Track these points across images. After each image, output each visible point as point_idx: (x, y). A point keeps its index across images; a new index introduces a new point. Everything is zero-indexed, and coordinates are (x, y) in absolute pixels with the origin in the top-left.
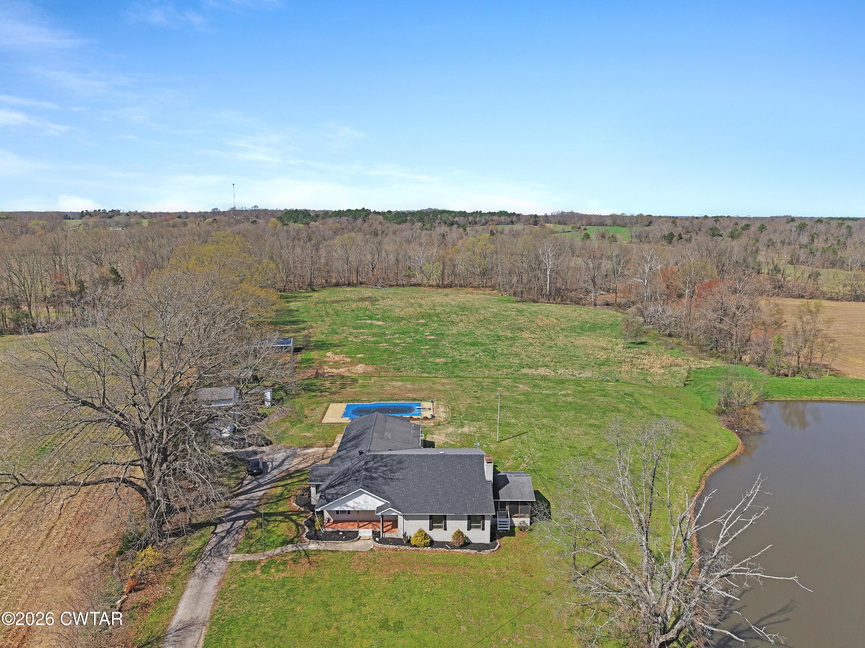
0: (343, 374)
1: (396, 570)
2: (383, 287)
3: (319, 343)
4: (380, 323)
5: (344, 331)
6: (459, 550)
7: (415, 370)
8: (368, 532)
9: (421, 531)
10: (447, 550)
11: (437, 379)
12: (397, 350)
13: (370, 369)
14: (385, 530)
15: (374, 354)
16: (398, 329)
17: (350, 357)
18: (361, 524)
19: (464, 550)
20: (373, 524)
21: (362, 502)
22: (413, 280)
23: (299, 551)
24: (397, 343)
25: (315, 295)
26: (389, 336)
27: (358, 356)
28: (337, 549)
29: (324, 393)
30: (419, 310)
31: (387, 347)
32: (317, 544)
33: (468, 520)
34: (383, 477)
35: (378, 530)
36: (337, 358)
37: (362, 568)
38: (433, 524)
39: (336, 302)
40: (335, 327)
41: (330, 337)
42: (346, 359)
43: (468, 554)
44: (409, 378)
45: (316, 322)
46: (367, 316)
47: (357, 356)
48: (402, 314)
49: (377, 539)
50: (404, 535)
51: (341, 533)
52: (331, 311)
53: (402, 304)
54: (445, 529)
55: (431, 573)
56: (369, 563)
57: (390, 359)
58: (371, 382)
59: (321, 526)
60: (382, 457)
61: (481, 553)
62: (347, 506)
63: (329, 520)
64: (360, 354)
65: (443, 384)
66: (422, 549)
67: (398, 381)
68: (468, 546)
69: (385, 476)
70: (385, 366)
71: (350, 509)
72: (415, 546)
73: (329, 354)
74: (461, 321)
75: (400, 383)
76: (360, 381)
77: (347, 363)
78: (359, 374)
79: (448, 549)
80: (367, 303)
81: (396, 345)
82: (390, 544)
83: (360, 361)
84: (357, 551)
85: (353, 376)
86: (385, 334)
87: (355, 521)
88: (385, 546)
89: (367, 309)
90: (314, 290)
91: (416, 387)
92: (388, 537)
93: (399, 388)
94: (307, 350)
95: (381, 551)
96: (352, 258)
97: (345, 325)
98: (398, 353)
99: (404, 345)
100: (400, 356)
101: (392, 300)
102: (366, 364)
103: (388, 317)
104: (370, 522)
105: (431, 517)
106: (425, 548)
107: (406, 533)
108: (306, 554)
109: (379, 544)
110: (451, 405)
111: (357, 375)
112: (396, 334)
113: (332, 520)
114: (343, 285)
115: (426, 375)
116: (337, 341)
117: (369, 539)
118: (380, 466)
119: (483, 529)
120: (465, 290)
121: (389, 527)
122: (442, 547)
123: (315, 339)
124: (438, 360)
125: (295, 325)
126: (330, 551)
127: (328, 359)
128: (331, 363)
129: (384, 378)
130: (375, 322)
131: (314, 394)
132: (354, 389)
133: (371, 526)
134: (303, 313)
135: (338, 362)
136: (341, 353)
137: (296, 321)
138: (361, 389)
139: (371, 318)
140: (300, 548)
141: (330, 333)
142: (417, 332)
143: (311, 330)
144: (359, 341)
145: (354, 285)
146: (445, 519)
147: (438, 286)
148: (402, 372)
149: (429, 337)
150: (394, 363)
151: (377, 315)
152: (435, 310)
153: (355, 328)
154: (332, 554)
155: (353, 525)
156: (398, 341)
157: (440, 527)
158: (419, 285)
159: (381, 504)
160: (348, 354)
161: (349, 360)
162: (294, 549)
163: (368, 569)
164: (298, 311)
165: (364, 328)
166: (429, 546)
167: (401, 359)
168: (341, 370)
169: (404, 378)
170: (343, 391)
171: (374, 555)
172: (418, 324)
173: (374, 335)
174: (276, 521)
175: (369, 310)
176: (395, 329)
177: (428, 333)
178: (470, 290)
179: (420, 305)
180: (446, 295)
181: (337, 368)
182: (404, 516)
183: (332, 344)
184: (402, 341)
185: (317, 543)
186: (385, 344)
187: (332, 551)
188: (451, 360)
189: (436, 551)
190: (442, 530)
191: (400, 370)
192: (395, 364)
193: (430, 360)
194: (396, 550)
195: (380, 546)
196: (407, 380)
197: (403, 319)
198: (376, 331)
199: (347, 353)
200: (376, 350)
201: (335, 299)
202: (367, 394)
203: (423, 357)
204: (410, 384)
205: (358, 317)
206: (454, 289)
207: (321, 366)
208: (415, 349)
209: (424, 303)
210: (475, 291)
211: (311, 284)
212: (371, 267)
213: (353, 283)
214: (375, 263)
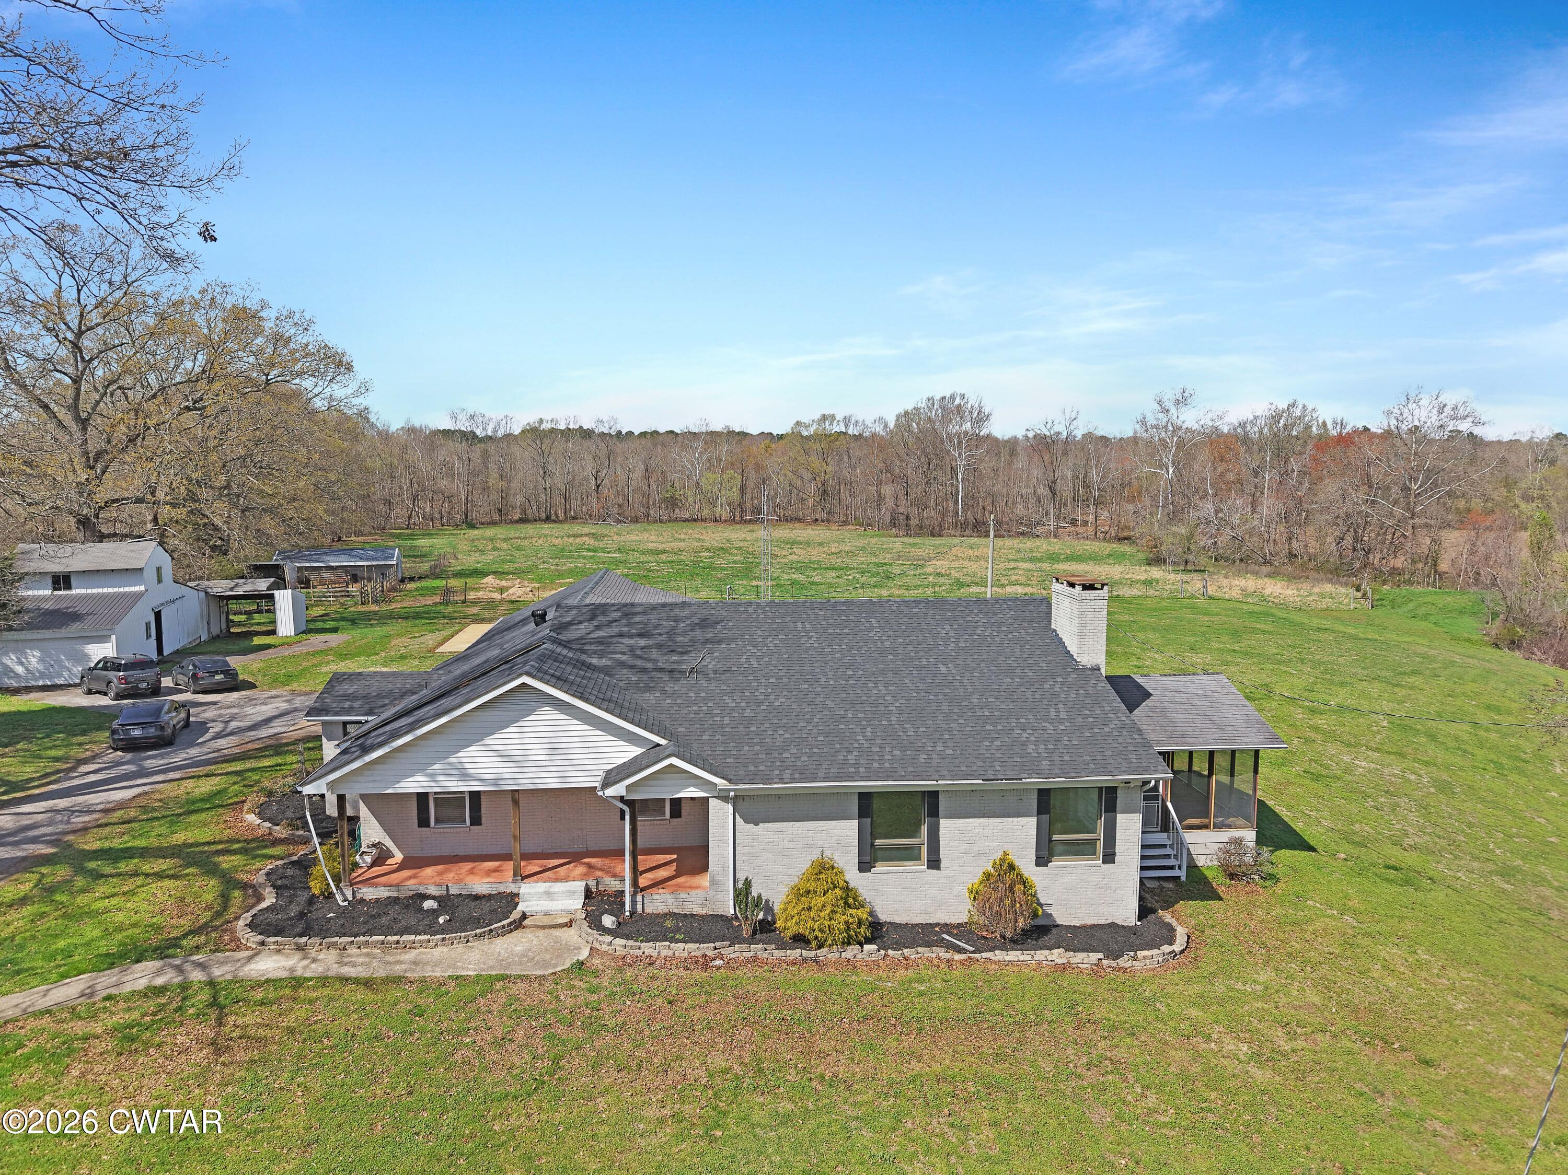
1: (718, 1061)
2: (619, 521)
3: (467, 571)
4: (614, 555)
6: (1013, 955)
8: (571, 894)
9: (823, 868)
10: (958, 957)
12: (655, 574)
14: (643, 881)
16: (655, 560)
18: (534, 867)
19: (1041, 955)
20: (590, 866)
21: (538, 754)
22: (683, 513)
23: (184, 987)
25: (476, 532)
26: (634, 564)
27: (561, 581)
28: (398, 969)
30: (698, 544)
32: (298, 955)
33: (1040, 812)
34: (632, 667)
35: (613, 885)
36: (505, 584)
37: (522, 1061)
38: (874, 837)
39: (519, 538)
40: (509, 557)
41: (495, 566)
43: (1064, 968)
45: (469, 555)
46: (586, 549)
48: (662, 547)
49: (608, 921)
50: (743, 893)
51: (428, 904)
53: (662, 539)
54: (934, 863)
55: (917, 1067)
56: (561, 1031)
59: (337, 879)
60: (627, 610)
61: (1124, 962)
62: (464, 775)
63: (382, 857)
66: (833, 956)
68: (1047, 939)
69: (639, 663)
71: (477, 787)
72: (800, 940)
73: (486, 581)
79: (960, 950)
80: (586, 540)
82: (673, 940)
84: (504, 978)
86: (625, 563)
87: (507, 857)
88: (648, 948)
89: (584, 544)
90: (472, 526)
92: (662, 909)
94: (435, 578)
95: (629, 973)
96: (555, 469)
101: (638, 536)
103: (632, 550)
104: (575, 857)
105: (866, 804)
106: (851, 951)
107: (748, 883)
108: (214, 1003)
109: (619, 941)
112: (650, 562)
113: (399, 857)
114: (535, 520)
116: (511, 569)
117: (570, 924)
118: (621, 635)
119: (1109, 858)
120: (789, 526)
121: (663, 873)
122: (929, 944)
123: (459, 568)
126: (356, 981)
127: (483, 586)
128: (490, 589)
130: (601, 554)
133: (581, 870)
135: (509, 587)
139: (592, 551)
140: (197, 976)
141: (497, 563)
142: (698, 562)
143: (452, 561)
145: (557, 521)
146: (934, 813)
147: (732, 521)
149: (726, 565)
151: (608, 548)
152: (732, 544)
153: (554, 558)
154: (361, 995)
155: (496, 870)
157: (908, 854)
158: (694, 520)
159: (628, 752)
162: (160, 981)
163: (556, 1061)
165: (576, 558)
166: (869, 941)
167: (667, 582)
171: (591, 991)
172: (699, 557)
174: (136, 874)
175: (589, 545)
177: (723, 562)
178: (798, 525)
179: (700, 540)
182: (737, 801)
183: (499, 572)
184: (665, 568)
185: (299, 948)
186: (626, 570)
187: (368, 983)
189: (907, 963)
190: (916, 870)
194: (705, 963)
195: (620, 952)
197: (664, 552)
198: (603, 560)
199: (532, 579)
201: (517, 535)
205: (564, 550)
206: (764, 525)
209: (707, 539)
210: (810, 527)
211: (467, 517)
212: (593, 483)
213: (556, 515)
214: (601, 474)
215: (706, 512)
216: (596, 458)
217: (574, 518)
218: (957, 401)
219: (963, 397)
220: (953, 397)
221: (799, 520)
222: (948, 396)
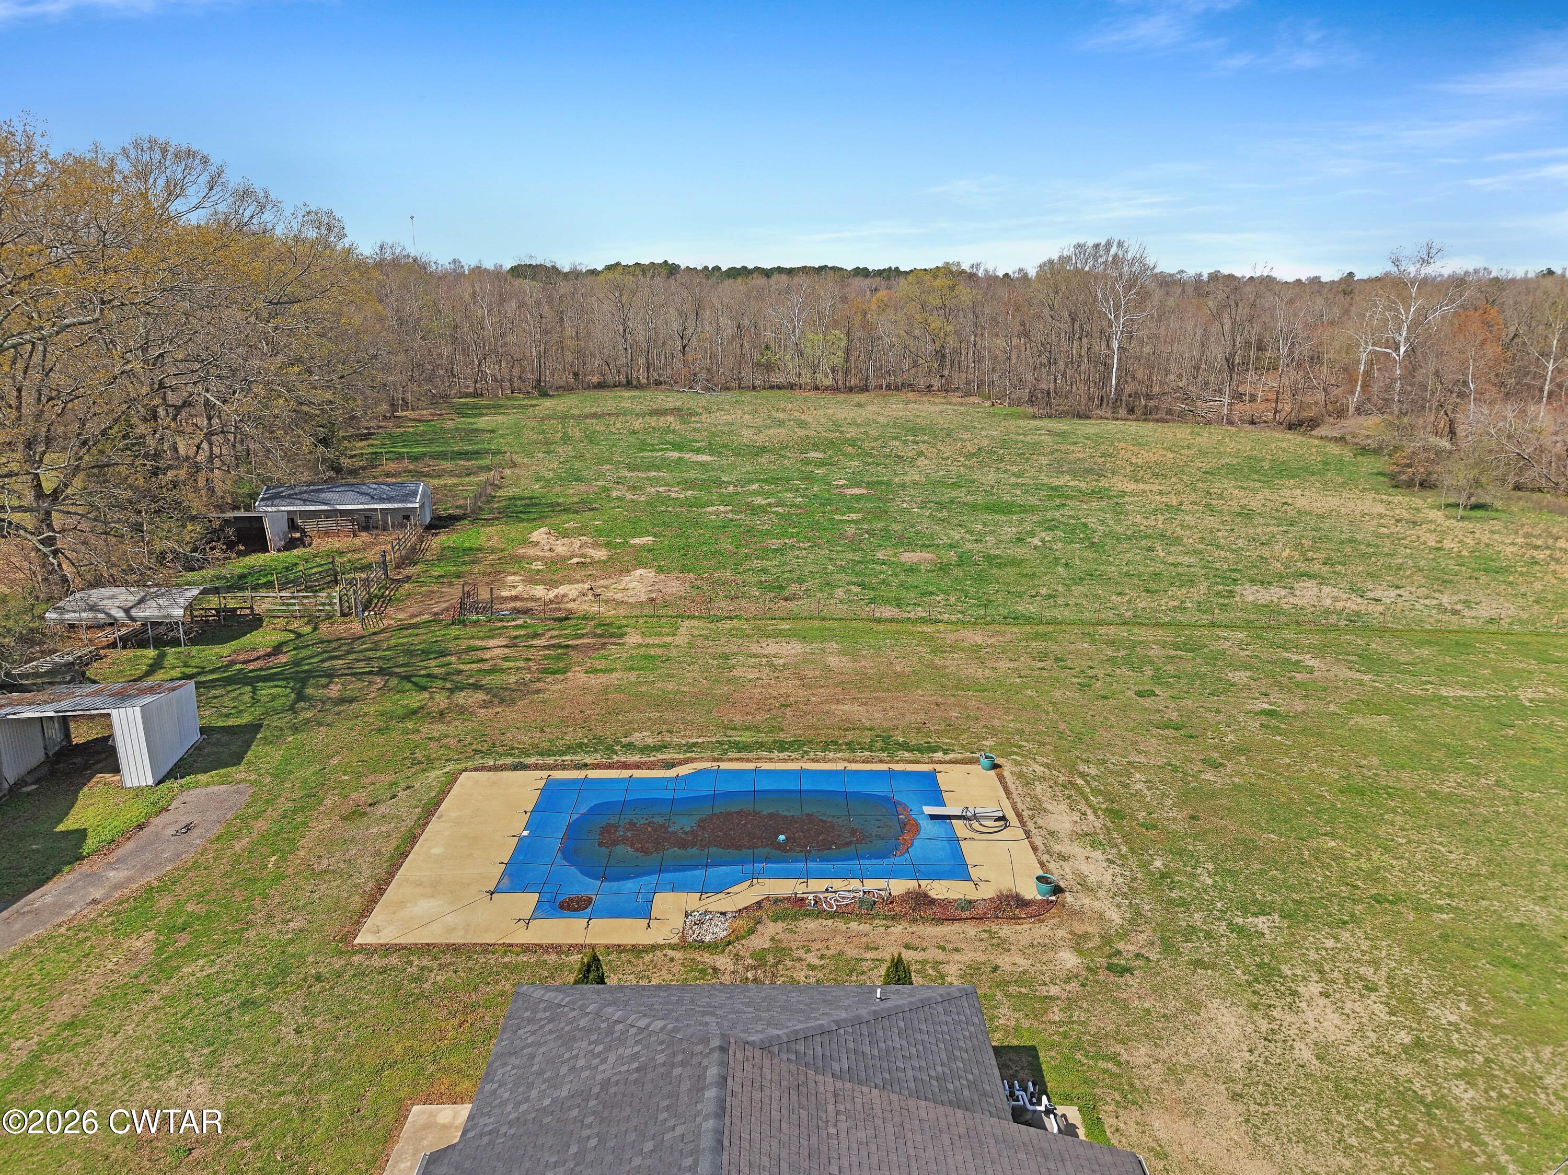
0: (571, 605)
2: (707, 389)
3: (519, 503)
4: (705, 458)
5: (601, 475)
7: (839, 593)
11: (941, 627)
12: (762, 523)
13: (673, 586)
15: (688, 537)
16: (755, 472)
17: (608, 545)
22: (778, 378)
24: (759, 506)
25: (548, 403)
26: (731, 488)
27: (637, 541)
29: (461, 698)
30: (801, 432)
31: (730, 516)
36: (561, 548)
39: (595, 416)
40: (578, 465)
41: (557, 489)
42: (591, 552)
44: (827, 624)
45: (531, 455)
46: (671, 444)
47: (632, 542)
48: (760, 439)
52: (576, 433)
53: (758, 421)
57: (744, 551)
58: (679, 640)
64: (640, 535)
65: (976, 653)
67: (788, 635)
70: (728, 574)
73: (539, 535)
74: (921, 454)
75: (794, 649)
76: (633, 639)
77: (593, 562)
78: (633, 606)
80: (670, 419)
81: (756, 510)
83: (640, 559)
85: (608, 612)
86: (720, 484)
89: (668, 430)
90: (545, 394)
91: (868, 665)
93: (796, 670)
94: (474, 521)
96: (637, 326)
97: (608, 461)
98: (767, 533)
99: (780, 510)
100: (775, 543)
101: (730, 414)
102: (660, 570)
103: (725, 446)
110: (1082, 775)
111: (622, 612)
112: (750, 482)
114: (615, 386)
115: (888, 612)
116: (576, 499)
120: (901, 396)
123: (513, 491)
124: (908, 557)
125: (468, 460)
127: (531, 552)
128: (538, 566)
129: (728, 625)
130: (689, 456)
131: (415, 699)
132: (603, 679)
134: (503, 436)
135: (564, 559)
136: (580, 531)
137: (477, 453)
138: (633, 676)
139: (678, 447)
141: (561, 479)
142: (809, 478)
143: (507, 472)
144: (643, 498)
145: (639, 387)
147: (835, 389)
148: (794, 597)
149: (848, 491)
150: (757, 564)
151: (696, 441)
152: (841, 432)
153: (631, 467)
156: (759, 500)
158: (791, 387)
160: (603, 537)
161: (601, 554)
164: (492, 431)
165: (659, 469)
167: (781, 551)
168: (562, 590)
169: (809, 624)
170: (554, 687)
172: (807, 462)
173: (689, 484)
175: (674, 431)
176: (747, 472)
177: (842, 482)
178: (911, 395)
179: (802, 424)
180: (859, 405)
181: (551, 584)
183: (559, 505)
184: (772, 500)
186: (722, 508)
188: (952, 556)
191: (787, 592)
192: (764, 571)
193: (880, 555)
196: (825, 635)
197: (763, 450)
198: (692, 474)
199: (599, 532)
200: (695, 523)
201: (593, 410)
202: (657, 702)
203: (854, 544)
204: (842, 653)
205: (644, 444)
206: (873, 394)
207: (495, 576)
208: (818, 523)
209: (810, 420)
210: (925, 399)
211: (539, 381)
212: (679, 343)
213: (639, 381)
214: (688, 333)
215: (806, 378)
216: (682, 314)
217: (658, 383)
218: (1114, 250)
219: (1120, 244)
220: (1108, 245)
221: (911, 387)
222: (1103, 243)
